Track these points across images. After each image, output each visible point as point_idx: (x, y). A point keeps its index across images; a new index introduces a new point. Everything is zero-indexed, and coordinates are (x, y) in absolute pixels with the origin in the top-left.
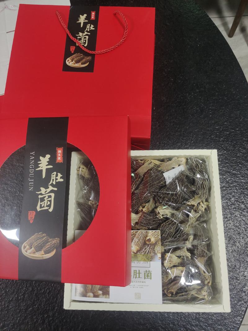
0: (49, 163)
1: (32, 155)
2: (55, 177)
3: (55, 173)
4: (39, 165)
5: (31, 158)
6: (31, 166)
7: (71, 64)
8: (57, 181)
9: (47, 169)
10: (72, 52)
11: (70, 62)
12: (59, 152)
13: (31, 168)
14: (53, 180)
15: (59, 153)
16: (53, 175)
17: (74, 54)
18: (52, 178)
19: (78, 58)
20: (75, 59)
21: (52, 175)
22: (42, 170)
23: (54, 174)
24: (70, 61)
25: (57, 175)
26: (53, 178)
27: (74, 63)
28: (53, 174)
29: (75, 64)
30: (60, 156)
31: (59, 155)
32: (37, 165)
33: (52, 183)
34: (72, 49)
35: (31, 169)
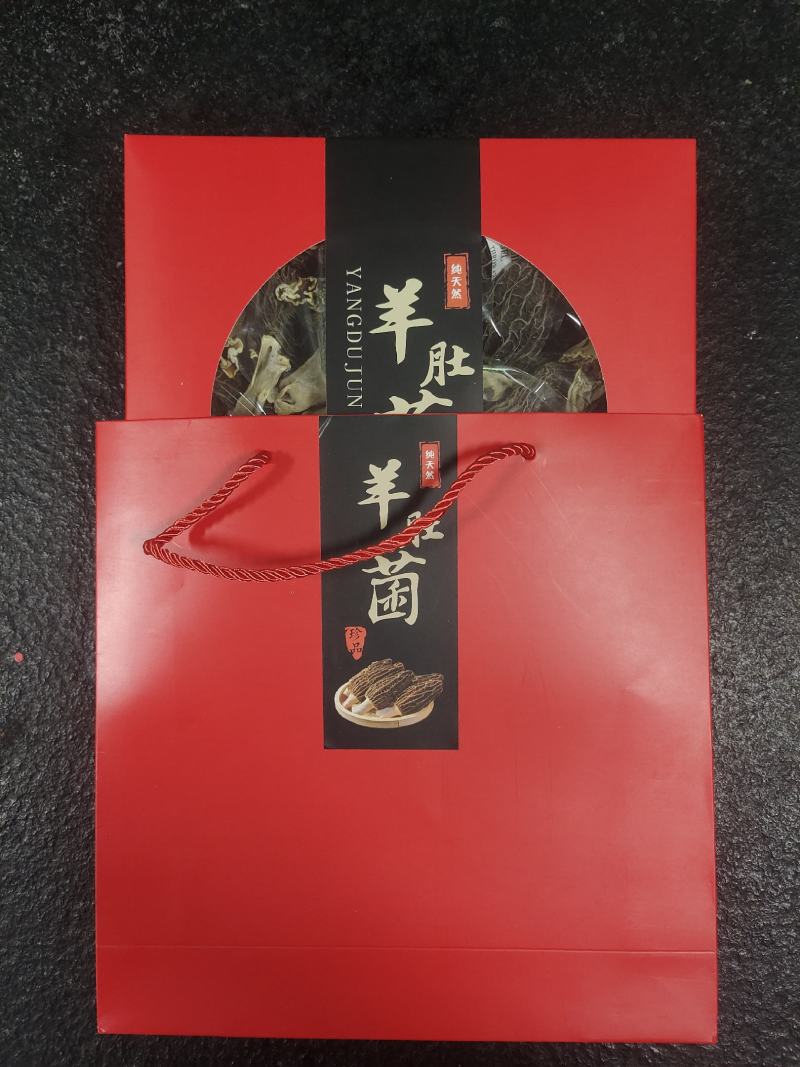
0: (420, 308)
1: (353, 279)
2: (442, 359)
3: (443, 345)
4: (382, 317)
5: (350, 288)
6: (351, 320)
7: (359, 713)
8: (450, 374)
9: (411, 331)
10: (357, 656)
11: (352, 703)
12: (453, 272)
13: (352, 324)
14: (436, 369)
15: (456, 274)
16: (435, 351)
17: (363, 663)
18: (432, 364)
19: (383, 683)
20: (374, 689)
21: (431, 353)
22: (392, 335)
23: (439, 349)
24: (352, 697)
25: (449, 354)
26: (436, 364)
27: (368, 706)
28: (434, 347)
29: (372, 711)
30: (457, 287)
31: (456, 281)
32: (372, 317)
33: (434, 380)
34: (355, 640)
35: (351, 329)
